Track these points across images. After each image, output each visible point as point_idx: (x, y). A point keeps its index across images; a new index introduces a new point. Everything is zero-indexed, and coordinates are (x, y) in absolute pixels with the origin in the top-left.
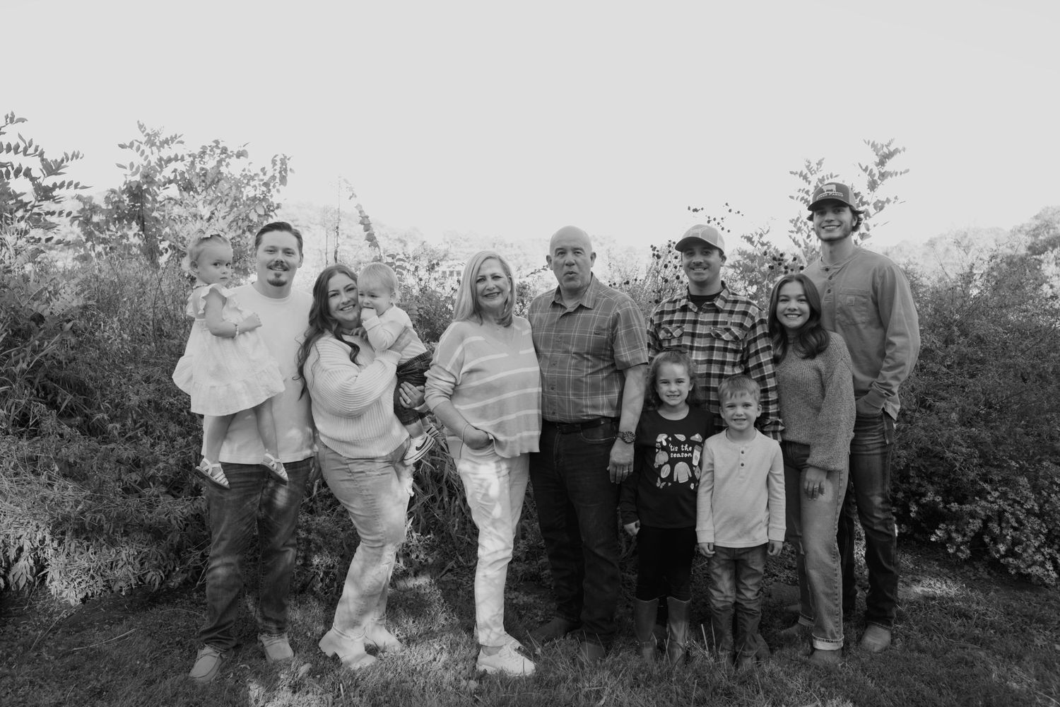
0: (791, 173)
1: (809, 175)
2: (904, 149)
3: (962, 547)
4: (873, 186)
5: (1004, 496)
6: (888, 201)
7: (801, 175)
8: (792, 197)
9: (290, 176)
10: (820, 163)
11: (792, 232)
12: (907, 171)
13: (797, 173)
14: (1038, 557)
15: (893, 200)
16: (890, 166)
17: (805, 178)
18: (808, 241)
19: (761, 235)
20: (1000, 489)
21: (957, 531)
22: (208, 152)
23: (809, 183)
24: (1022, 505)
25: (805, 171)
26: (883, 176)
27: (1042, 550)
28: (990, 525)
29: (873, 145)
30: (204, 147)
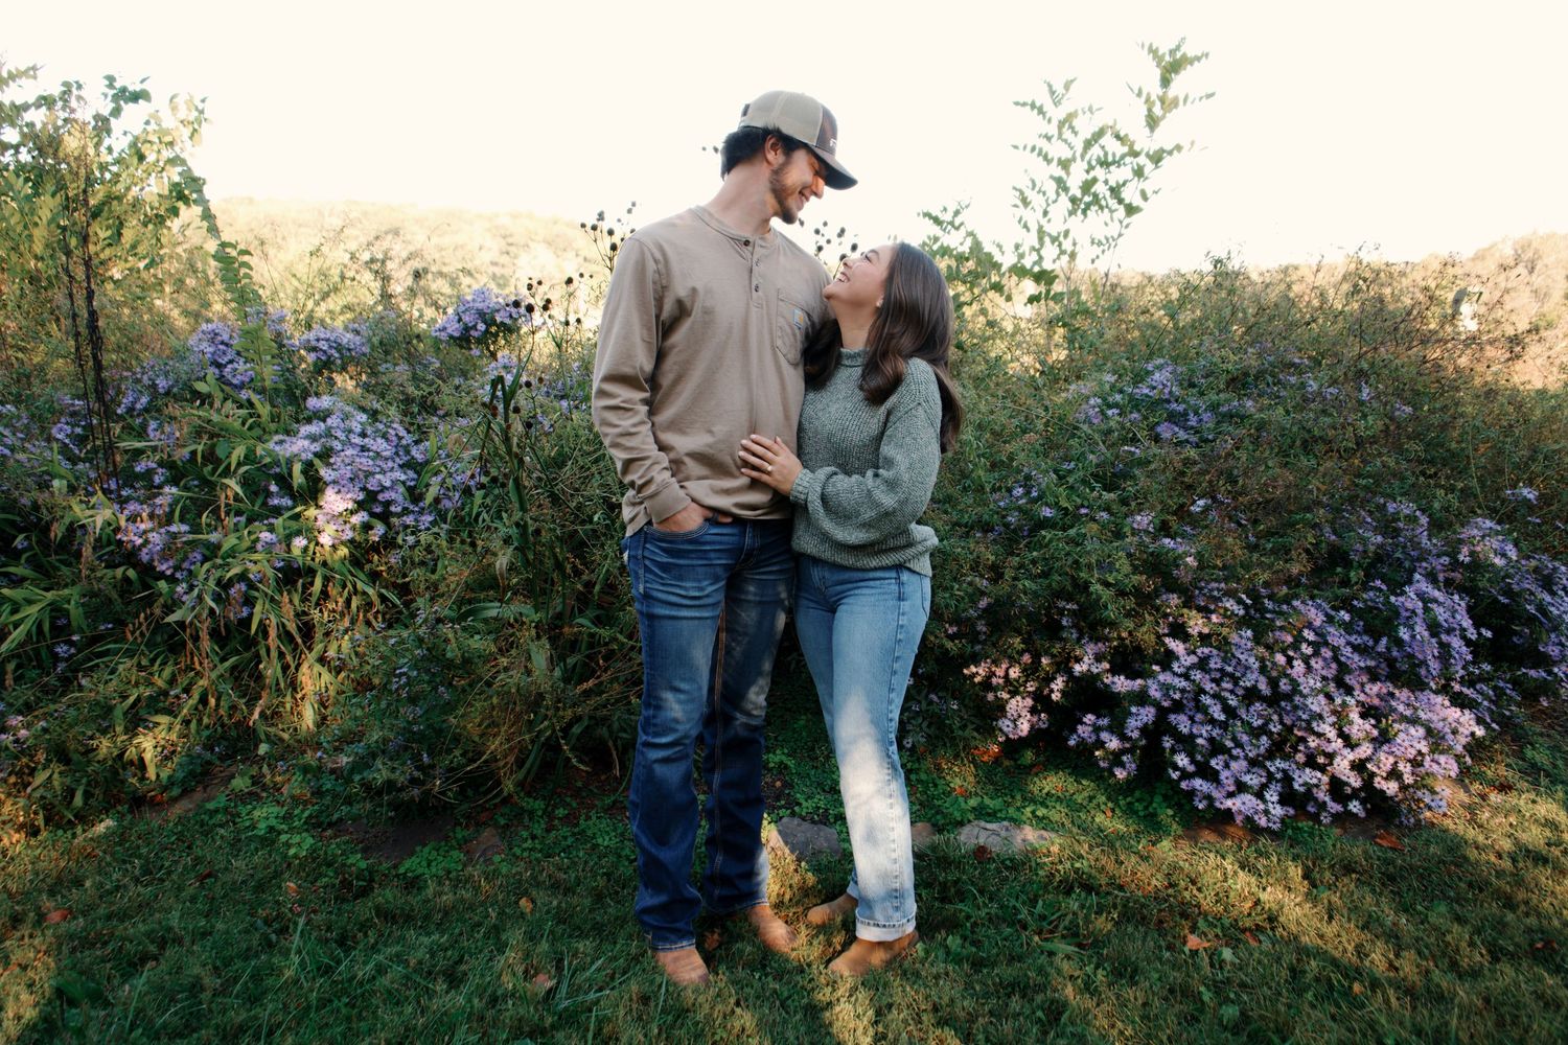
0: (1017, 104)
1: (1049, 107)
2: (1207, 55)
3: (1124, 758)
4: (1152, 122)
5: (1202, 666)
6: (1178, 148)
7: (1033, 106)
8: (1016, 147)
9: (205, 129)
10: (1067, 86)
11: (1016, 206)
12: (1209, 96)
13: (1024, 104)
14: (1253, 780)
15: (1186, 145)
16: (1180, 84)
17: (1041, 111)
18: (1043, 222)
19: (957, 213)
20: (1199, 651)
21: (1110, 729)
22: (75, 91)
23: (1049, 121)
24: (1235, 681)
25: (1044, 99)
26: (1169, 104)
27: (1268, 764)
28: (1172, 717)
29: (1153, 51)
30: (66, 84)
